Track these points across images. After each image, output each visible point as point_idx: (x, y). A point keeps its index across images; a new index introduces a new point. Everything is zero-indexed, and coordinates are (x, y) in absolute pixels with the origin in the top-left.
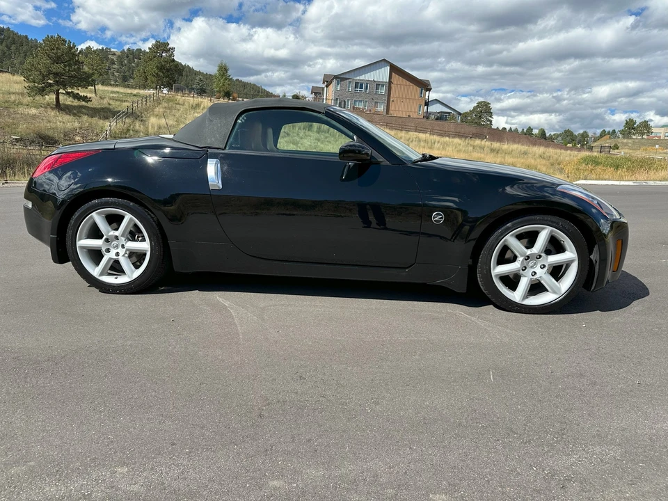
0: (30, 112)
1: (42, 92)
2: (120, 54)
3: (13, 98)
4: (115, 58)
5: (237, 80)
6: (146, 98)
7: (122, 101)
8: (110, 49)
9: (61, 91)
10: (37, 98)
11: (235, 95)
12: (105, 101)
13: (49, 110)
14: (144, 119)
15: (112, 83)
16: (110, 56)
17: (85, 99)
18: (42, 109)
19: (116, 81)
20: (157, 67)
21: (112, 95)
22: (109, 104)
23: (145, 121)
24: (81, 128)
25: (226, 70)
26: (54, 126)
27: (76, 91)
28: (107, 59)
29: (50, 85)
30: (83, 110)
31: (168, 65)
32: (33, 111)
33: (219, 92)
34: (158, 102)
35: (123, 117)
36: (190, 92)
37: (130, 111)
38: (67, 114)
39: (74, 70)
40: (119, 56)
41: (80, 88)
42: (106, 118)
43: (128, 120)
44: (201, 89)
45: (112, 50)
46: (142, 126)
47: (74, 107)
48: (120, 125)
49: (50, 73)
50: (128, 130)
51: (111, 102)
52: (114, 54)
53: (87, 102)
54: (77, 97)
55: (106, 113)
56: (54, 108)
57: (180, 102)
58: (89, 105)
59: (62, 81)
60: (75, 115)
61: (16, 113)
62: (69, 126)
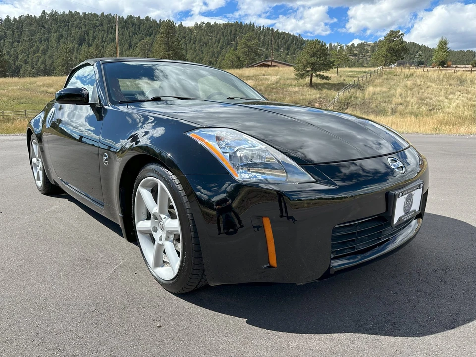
0: (294, 90)
1: (302, 76)
2: (373, 45)
3: (288, 82)
4: (369, 48)
5: (468, 51)
6: (371, 73)
7: (353, 77)
8: (367, 42)
9: (314, 75)
10: (301, 80)
11: (449, 63)
12: (342, 78)
13: (305, 87)
14: (365, 88)
15: (365, 65)
16: (366, 47)
17: (327, 78)
18: (301, 87)
19: (368, 64)
20: (387, 50)
21: (349, 74)
22: (344, 80)
23: (365, 90)
24: (320, 98)
25: (446, 44)
26: (304, 97)
27: (322, 74)
28: (364, 49)
29: (308, 71)
30: (326, 86)
31: (397, 47)
32: (296, 89)
33: (436, 62)
34: (380, 76)
35: (349, 88)
36: (411, 65)
37: (356, 83)
38: (315, 89)
39: (323, 60)
40: (372, 46)
41: (324, 71)
42: (338, 90)
43: (352, 90)
44: (419, 62)
45: (368, 43)
46: (361, 94)
47: (320, 84)
48: (347, 94)
49: (308, 63)
50: (351, 97)
51: (346, 79)
52: (370, 45)
53: (328, 80)
54: (322, 77)
55: (339, 86)
56: (309, 86)
57: (397, 74)
58: (329, 81)
59: (315, 68)
60: (319, 89)
61: (286, 91)
62: (313, 97)
